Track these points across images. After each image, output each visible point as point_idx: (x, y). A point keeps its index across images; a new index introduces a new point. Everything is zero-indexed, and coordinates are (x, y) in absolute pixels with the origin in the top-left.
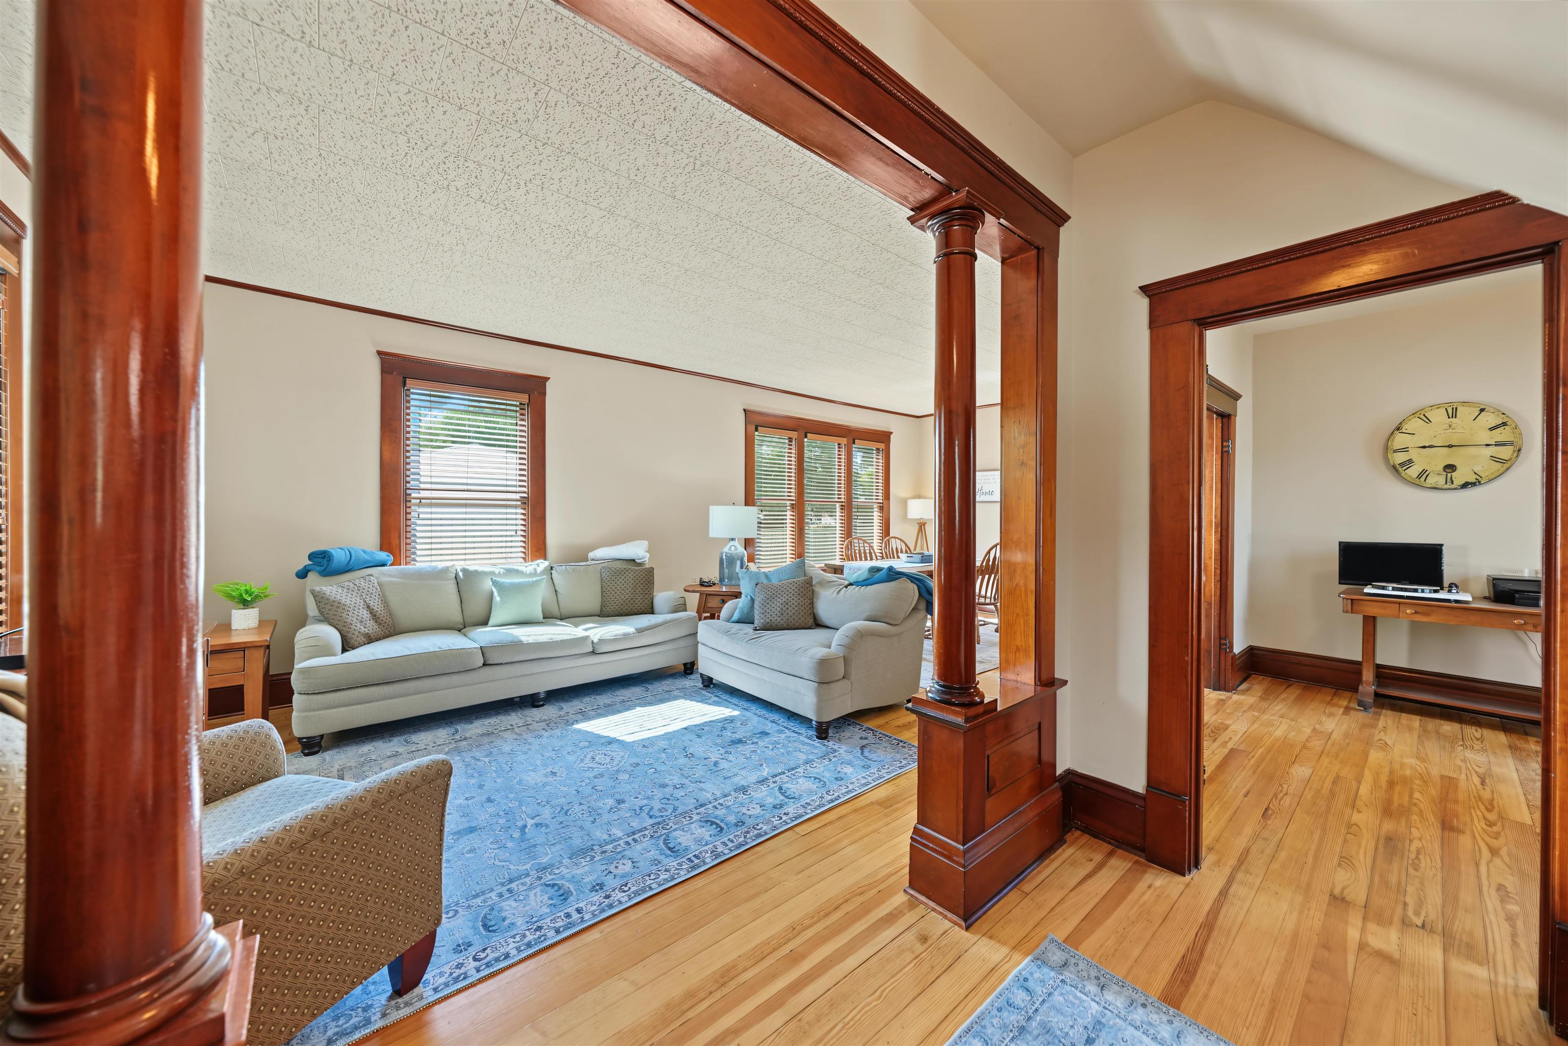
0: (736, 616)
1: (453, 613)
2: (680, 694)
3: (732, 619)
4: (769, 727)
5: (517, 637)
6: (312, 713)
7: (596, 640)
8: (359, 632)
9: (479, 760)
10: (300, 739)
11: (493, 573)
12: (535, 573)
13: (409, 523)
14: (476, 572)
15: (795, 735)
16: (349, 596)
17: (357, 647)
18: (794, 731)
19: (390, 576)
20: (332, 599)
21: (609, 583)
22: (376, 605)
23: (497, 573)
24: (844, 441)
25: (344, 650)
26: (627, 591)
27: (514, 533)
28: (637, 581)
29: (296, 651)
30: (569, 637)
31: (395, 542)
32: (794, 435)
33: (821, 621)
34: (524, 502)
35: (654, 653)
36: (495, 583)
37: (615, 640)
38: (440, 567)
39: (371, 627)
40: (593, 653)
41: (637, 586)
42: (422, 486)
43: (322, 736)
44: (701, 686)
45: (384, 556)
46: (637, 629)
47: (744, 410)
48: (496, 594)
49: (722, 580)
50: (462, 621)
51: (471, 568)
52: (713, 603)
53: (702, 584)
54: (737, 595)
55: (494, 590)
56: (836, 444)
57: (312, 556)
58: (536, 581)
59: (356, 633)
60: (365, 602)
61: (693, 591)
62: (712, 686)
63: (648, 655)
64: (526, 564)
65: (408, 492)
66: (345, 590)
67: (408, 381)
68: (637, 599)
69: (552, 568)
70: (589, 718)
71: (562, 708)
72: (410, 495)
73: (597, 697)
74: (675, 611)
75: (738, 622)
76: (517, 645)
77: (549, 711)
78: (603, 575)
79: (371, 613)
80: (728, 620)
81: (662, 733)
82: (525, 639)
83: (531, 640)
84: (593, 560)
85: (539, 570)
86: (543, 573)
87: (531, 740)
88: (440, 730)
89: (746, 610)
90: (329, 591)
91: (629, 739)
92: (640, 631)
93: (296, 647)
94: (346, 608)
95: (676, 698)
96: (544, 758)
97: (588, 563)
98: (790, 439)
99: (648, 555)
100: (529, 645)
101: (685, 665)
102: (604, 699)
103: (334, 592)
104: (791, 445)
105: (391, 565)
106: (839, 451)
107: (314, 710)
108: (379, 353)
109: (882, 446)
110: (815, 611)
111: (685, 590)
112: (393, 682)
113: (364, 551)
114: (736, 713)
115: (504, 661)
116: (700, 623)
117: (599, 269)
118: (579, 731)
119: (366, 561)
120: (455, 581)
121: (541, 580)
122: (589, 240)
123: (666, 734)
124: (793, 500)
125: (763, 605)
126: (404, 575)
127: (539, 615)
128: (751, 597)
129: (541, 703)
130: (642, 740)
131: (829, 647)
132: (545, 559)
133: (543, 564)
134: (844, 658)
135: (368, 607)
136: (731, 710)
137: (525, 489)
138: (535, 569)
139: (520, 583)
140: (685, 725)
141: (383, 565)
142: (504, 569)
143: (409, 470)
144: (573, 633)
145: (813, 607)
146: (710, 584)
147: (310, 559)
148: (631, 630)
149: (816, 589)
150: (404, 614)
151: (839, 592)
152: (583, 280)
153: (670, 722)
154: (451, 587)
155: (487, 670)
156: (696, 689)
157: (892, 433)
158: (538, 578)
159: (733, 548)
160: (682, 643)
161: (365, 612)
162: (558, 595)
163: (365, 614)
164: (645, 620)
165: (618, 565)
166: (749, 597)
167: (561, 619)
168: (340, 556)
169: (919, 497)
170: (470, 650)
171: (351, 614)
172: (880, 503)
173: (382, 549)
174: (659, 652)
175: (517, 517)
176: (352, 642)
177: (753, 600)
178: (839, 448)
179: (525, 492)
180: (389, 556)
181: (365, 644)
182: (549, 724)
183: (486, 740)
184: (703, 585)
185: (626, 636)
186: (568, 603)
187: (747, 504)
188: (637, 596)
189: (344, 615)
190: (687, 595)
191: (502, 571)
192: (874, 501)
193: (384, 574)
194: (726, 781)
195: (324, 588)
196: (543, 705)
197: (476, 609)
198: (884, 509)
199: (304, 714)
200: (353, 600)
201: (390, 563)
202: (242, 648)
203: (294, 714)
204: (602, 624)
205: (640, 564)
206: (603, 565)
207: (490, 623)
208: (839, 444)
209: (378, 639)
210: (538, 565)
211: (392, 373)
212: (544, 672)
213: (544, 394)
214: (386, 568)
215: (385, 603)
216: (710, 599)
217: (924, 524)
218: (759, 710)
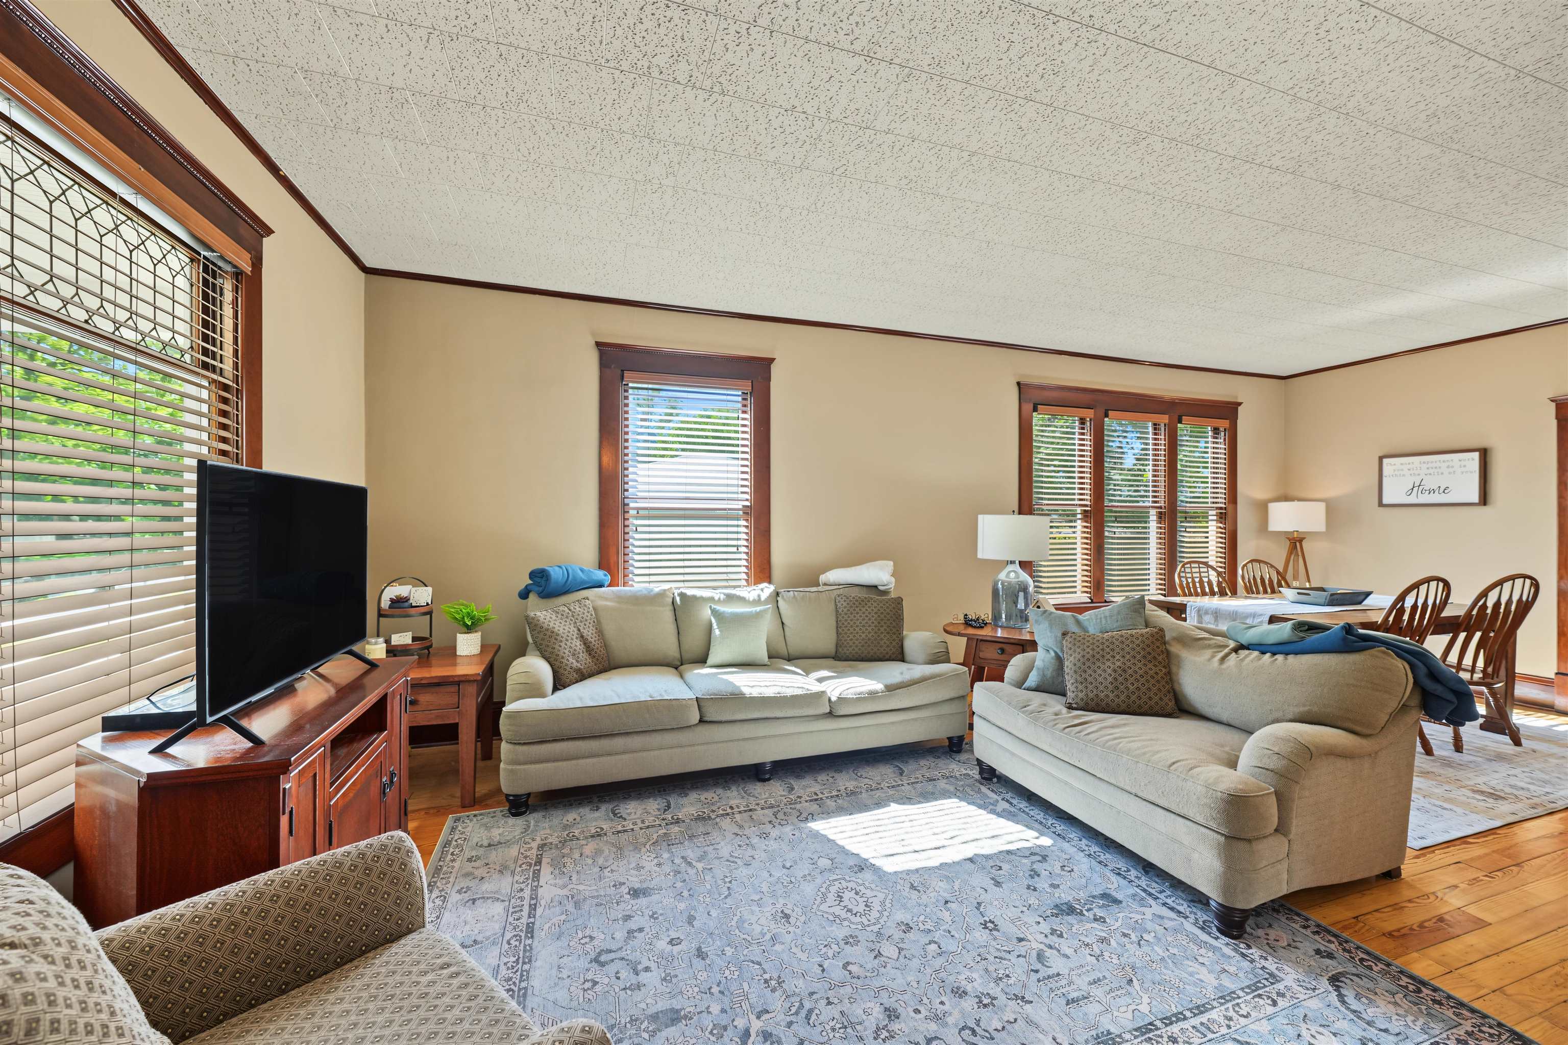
0: (1033, 679)
1: (668, 646)
2: (948, 787)
3: (1027, 684)
4: (1114, 884)
5: (738, 687)
6: (518, 767)
7: (834, 699)
8: (571, 668)
9: (690, 864)
10: (507, 796)
11: (712, 599)
12: (758, 602)
13: (627, 537)
14: (694, 597)
15: (1172, 915)
16: (563, 623)
17: (569, 685)
18: (1172, 909)
19: (606, 599)
20: (545, 626)
21: (846, 617)
22: (590, 633)
23: (716, 598)
24: (1164, 419)
25: (555, 689)
26: (870, 629)
27: (734, 549)
28: (882, 616)
29: (508, 688)
30: (800, 692)
31: (613, 560)
32: (1089, 414)
33: (1190, 705)
34: (746, 511)
35: (908, 720)
36: (714, 612)
37: (859, 700)
38: (657, 590)
39: (582, 661)
40: (831, 714)
41: (882, 623)
42: (640, 494)
43: (529, 795)
44: (978, 777)
45: (600, 575)
46: (886, 686)
47: (1019, 384)
48: (715, 626)
49: (996, 617)
50: (677, 655)
51: (689, 592)
52: (990, 653)
53: (968, 622)
54: (1029, 646)
55: (713, 620)
56: (1150, 424)
57: (532, 575)
58: (761, 611)
59: (568, 669)
60: (579, 630)
61: (959, 634)
62: (995, 780)
63: (901, 722)
64: (749, 589)
65: (626, 501)
66: (560, 616)
67: (626, 374)
68: (882, 639)
69: (778, 594)
70: (827, 814)
71: (793, 789)
72: (628, 505)
73: (836, 775)
74: (934, 661)
75: (1038, 689)
76: (736, 698)
77: (775, 790)
78: (839, 605)
79: (585, 644)
80: (1020, 684)
81: (935, 863)
82: (747, 691)
83: (755, 692)
84: (825, 584)
85: (764, 596)
86: (767, 601)
87: (755, 840)
88: (651, 800)
89: (1049, 673)
90: (543, 617)
91: (889, 866)
92: (891, 689)
93: (509, 683)
94: (559, 638)
95: (945, 795)
96: (772, 879)
97: (820, 588)
98: (1082, 421)
99: (893, 580)
100: (753, 699)
101: (950, 739)
102: (845, 781)
103: (548, 618)
104: (1083, 428)
105: (609, 586)
106: (1155, 434)
107: (520, 764)
108: (598, 344)
109: (1224, 424)
110: (1176, 687)
111: (946, 631)
112: (600, 736)
113: (582, 570)
114: (1046, 841)
115: (724, 719)
116: (977, 685)
117: (844, 179)
118: (816, 835)
119: (583, 582)
120: (671, 608)
121: (765, 611)
122: (833, 126)
123: (943, 866)
124: (1086, 506)
125: (1082, 670)
126: (620, 598)
127: (763, 655)
128: (1056, 652)
129: (767, 776)
130: (908, 872)
131: (1233, 764)
132: (770, 582)
133: (766, 590)
134: (1276, 793)
135: (582, 637)
136: (1036, 834)
137: (748, 497)
138: (759, 596)
139: (742, 613)
140: (969, 851)
141: (601, 586)
142: (725, 594)
143: (627, 476)
144: (806, 686)
145: (1171, 680)
146: (982, 625)
147: (531, 578)
148: (879, 687)
149: (1175, 649)
150: (620, 646)
151: (1223, 659)
152: (819, 205)
153: (946, 843)
154: (668, 614)
155: (705, 730)
156: (970, 781)
157: (1240, 404)
158: (762, 608)
159: (1012, 575)
160: (946, 709)
161: (578, 643)
162: (786, 629)
163: (578, 644)
164: (896, 672)
165: (855, 592)
166: (1053, 654)
167: (789, 660)
168: (557, 574)
169: (1286, 498)
170: (684, 702)
171: (563, 645)
172: (1221, 508)
173: (601, 567)
174: (915, 720)
175: (741, 530)
176: (564, 678)
177: (1059, 660)
178: (1155, 429)
179: (747, 500)
180: (605, 575)
181: (577, 682)
182: (779, 815)
183: (700, 828)
184: (971, 626)
185: (873, 695)
186: (798, 641)
187: (1020, 513)
188: (882, 636)
189: (557, 647)
190: (949, 638)
191: (722, 597)
192: (1210, 505)
193: (601, 597)
194: (1073, 1010)
195: (538, 614)
196: (769, 780)
197: (693, 642)
198: (1227, 516)
199: (510, 767)
200: (566, 628)
201: (607, 583)
202: (458, 682)
203: (502, 765)
204: (841, 674)
205: (885, 593)
206: (838, 592)
207: (710, 661)
208: (1155, 424)
209: (591, 675)
210: (762, 590)
211: (610, 368)
212: (770, 737)
213: (769, 379)
214: (603, 589)
215: (600, 632)
216: (983, 646)
217: (1301, 541)
218: (1084, 841)
